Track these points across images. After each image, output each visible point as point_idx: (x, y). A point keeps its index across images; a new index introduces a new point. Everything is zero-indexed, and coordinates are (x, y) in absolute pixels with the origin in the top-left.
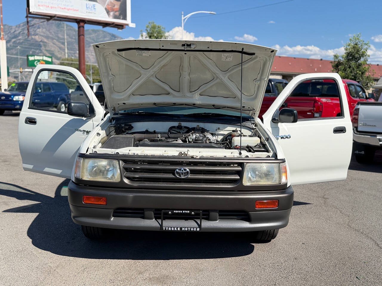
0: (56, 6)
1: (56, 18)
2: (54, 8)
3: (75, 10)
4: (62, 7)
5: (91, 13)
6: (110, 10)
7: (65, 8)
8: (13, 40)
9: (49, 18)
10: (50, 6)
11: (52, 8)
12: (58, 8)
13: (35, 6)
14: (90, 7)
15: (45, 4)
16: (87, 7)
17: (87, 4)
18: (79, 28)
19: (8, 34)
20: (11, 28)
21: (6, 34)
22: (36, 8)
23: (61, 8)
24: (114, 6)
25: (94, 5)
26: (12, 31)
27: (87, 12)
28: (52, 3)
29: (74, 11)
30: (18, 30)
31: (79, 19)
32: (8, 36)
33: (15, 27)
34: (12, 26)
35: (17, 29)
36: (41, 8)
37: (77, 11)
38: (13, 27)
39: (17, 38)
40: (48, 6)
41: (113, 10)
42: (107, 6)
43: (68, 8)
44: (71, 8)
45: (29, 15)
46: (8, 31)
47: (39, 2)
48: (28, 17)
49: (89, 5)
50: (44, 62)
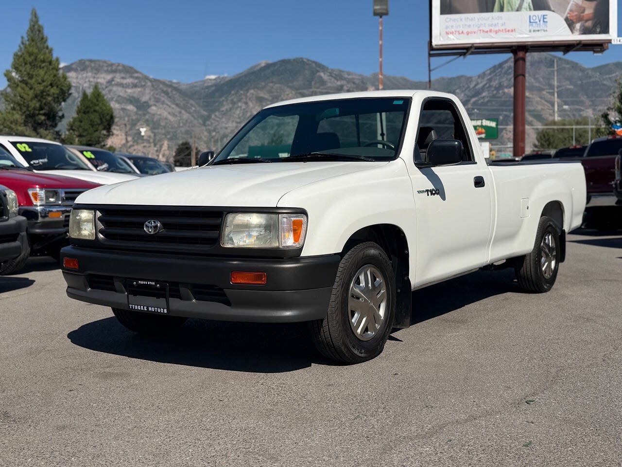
0: (476, 29)
1: (473, 50)
2: (471, 32)
3: (509, 31)
4: (486, 30)
5: (538, 31)
6: (575, 20)
7: (491, 31)
8: (474, 100)
9: (465, 51)
10: (465, 32)
11: (468, 34)
12: (479, 31)
13: (440, 34)
14: (537, 20)
15: (457, 30)
16: (530, 22)
17: (530, 16)
18: (516, 61)
19: (466, 89)
20: (470, 80)
21: (463, 91)
22: (442, 39)
23: (483, 31)
24: (583, 12)
25: (544, 16)
26: (472, 85)
28: (469, 26)
29: (507, 33)
30: (481, 82)
31: (515, 46)
32: (465, 94)
33: (477, 77)
34: (471, 78)
35: (479, 81)
36: (451, 36)
38: (473, 79)
39: (480, 96)
40: (462, 32)
41: (580, 19)
42: (568, 13)
43: (497, 28)
44: (501, 28)
45: (432, 52)
46: (466, 86)
47: (447, 27)
48: (430, 55)
49: (534, 18)
50: (483, 130)
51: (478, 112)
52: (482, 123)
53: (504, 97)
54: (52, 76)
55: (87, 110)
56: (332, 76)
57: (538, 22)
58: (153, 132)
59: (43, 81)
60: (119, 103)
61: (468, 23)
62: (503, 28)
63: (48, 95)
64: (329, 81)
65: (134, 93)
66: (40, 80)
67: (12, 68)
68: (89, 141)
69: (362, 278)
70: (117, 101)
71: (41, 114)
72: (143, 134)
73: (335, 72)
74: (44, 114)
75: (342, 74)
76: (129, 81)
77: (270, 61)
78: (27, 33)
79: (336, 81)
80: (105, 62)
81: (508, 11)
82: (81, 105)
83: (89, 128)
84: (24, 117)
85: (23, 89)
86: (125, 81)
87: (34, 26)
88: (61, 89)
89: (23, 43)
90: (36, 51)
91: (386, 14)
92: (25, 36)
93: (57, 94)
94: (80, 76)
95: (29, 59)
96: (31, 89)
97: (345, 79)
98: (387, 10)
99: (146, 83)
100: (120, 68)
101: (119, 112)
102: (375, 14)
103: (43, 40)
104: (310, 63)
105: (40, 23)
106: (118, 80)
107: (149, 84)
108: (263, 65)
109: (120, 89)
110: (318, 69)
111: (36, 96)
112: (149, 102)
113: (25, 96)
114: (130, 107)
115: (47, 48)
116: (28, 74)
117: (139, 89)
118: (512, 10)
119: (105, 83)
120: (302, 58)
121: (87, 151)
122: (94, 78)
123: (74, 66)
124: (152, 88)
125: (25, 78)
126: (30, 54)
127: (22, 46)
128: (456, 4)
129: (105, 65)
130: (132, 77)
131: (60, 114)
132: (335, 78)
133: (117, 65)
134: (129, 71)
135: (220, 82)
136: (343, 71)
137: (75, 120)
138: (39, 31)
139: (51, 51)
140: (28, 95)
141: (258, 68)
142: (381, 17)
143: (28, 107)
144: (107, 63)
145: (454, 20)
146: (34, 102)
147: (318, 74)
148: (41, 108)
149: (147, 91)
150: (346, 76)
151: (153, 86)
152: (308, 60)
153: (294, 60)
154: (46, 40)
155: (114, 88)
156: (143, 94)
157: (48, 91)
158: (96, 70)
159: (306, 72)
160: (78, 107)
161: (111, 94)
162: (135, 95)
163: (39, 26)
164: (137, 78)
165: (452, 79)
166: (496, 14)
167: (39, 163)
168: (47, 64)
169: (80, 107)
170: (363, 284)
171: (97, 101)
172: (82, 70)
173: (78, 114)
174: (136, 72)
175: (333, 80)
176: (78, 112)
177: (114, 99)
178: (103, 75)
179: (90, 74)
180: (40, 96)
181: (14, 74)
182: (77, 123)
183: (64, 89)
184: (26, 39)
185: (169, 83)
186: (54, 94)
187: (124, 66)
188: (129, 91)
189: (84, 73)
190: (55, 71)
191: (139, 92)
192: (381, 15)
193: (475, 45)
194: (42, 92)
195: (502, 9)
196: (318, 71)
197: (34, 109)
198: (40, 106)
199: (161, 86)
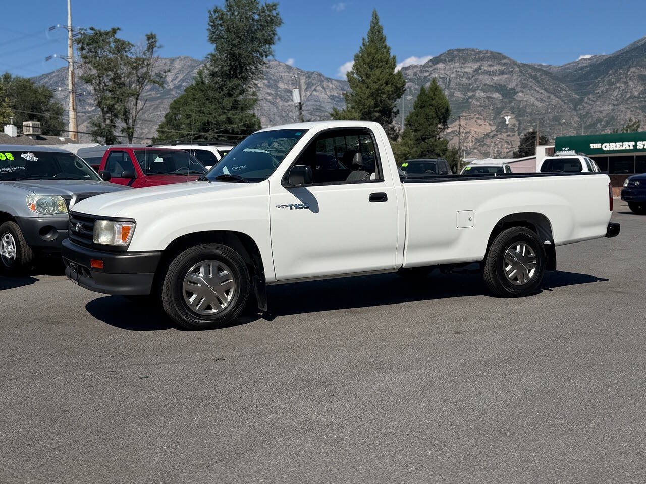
54: (388, 74)
55: (423, 105)
58: (517, 120)
59: (379, 80)
60: (484, 92)
63: (384, 93)
65: (501, 79)
66: (376, 80)
67: (353, 69)
68: (424, 134)
70: (483, 90)
71: (376, 112)
72: (507, 122)
74: (379, 112)
76: (496, 68)
78: (368, 34)
80: (473, 50)
82: (418, 100)
83: (425, 122)
84: (360, 115)
85: (361, 88)
86: (492, 69)
87: (374, 27)
88: (396, 87)
89: (364, 45)
90: (374, 51)
92: (366, 37)
93: (392, 91)
94: (448, 67)
95: (368, 60)
96: (367, 88)
99: (514, 68)
100: (488, 55)
101: (484, 101)
103: (382, 40)
105: (380, 24)
106: (485, 68)
107: (517, 69)
109: (486, 77)
111: (372, 94)
112: (516, 88)
113: (363, 95)
114: (496, 95)
115: (385, 47)
116: (367, 74)
117: (506, 76)
119: (472, 72)
122: (461, 67)
123: (441, 57)
124: (520, 74)
125: (364, 78)
126: (369, 55)
127: (363, 47)
129: (473, 53)
130: (499, 64)
131: (395, 110)
133: (484, 52)
134: (496, 57)
135: (596, 61)
137: (412, 114)
138: (379, 32)
139: (388, 52)
140: (365, 94)
143: (364, 105)
144: (474, 51)
146: (370, 100)
148: (376, 106)
149: (515, 77)
151: (521, 71)
154: (385, 40)
155: (481, 77)
156: (510, 80)
157: (383, 89)
158: (464, 59)
160: (415, 102)
161: (477, 83)
162: (502, 83)
163: (379, 26)
164: (505, 64)
168: (384, 63)
169: (417, 103)
171: (434, 95)
172: (449, 61)
173: (415, 109)
174: (505, 58)
176: (416, 107)
177: (480, 88)
178: (470, 65)
179: (457, 64)
180: (375, 94)
181: (355, 76)
182: (415, 118)
183: (399, 86)
184: (367, 40)
185: (539, 67)
186: (388, 91)
187: (491, 53)
188: (495, 78)
189: (452, 64)
190: (391, 70)
191: (506, 78)
194: (378, 90)
197: (370, 107)
198: (375, 104)
199: (530, 71)
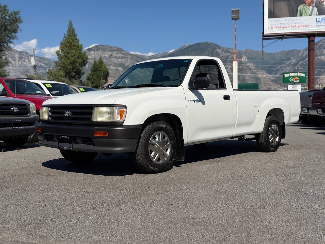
0: (287, 26)
1: (285, 36)
2: (285, 27)
3: (305, 26)
4: (293, 26)
5: (321, 26)
7: (295, 26)
8: (301, 62)
9: (282, 37)
10: (281, 27)
11: (283, 28)
12: (289, 27)
13: (268, 28)
14: (321, 20)
15: (277, 26)
16: (317, 21)
17: (317, 18)
18: (309, 42)
19: (296, 57)
20: (299, 52)
21: (295, 58)
22: (269, 31)
23: (291, 26)
25: (324, 18)
26: (300, 55)
27: (317, 26)
28: (284, 24)
29: (304, 27)
30: (305, 53)
31: (309, 34)
32: (296, 60)
33: (303, 50)
34: (300, 50)
35: (304, 52)
36: (274, 29)
37: (307, 26)
38: (301, 51)
39: (304, 61)
40: (280, 27)
43: (299, 25)
44: (301, 25)
45: (264, 38)
46: (297, 55)
47: (272, 25)
48: (263, 39)
49: (319, 19)
50: (298, 78)
51: (302, 69)
52: (297, 74)
53: (318, 61)
54: (79, 53)
55: (95, 70)
56: (223, 51)
57: (321, 22)
58: (131, 81)
59: (74, 56)
60: (114, 67)
61: (283, 22)
62: (302, 24)
63: (77, 63)
64: (221, 53)
65: (122, 61)
66: (73, 55)
67: (60, 49)
68: (96, 85)
69: (157, 137)
70: (114, 66)
71: (73, 72)
72: (126, 82)
73: (225, 49)
74: (75, 72)
75: (229, 49)
76: (120, 55)
77: (191, 44)
78: (67, 32)
79: (225, 54)
80: (108, 46)
81: (305, 16)
82: (93, 67)
83: (97, 79)
84: (65, 73)
85: (65, 59)
86: (117, 56)
87: (70, 28)
88: (83, 60)
89: (65, 37)
90: (71, 41)
91: (238, 19)
92: (66, 33)
93: (81, 62)
94: (96, 53)
95: (68, 45)
96: (68, 59)
97: (230, 52)
98: (239, 17)
99: (128, 56)
100: (116, 49)
101: (115, 71)
102: (233, 19)
103: (75, 35)
104: (212, 44)
105: (73, 27)
106: (114, 55)
107: (130, 56)
108: (187, 46)
109: (115, 59)
110: (216, 47)
111: (71, 63)
112: (129, 65)
113: (66, 63)
114: (120, 69)
115: (77, 39)
116: (67, 52)
117: (125, 59)
118: (307, 16)
119: (108, 57)
120: (208, 42)
121: (81, 88)
122: (103, 54)
123: (93, 48)
124: (131, 59)
125: (66, 54)
126: (68, 42)
127: (64, 38)
128: (277, 13)
129: (108, 47)
130: (121, 53)
131: (82, 72)
132: (225, 52)
133: (114, 47)
134: (119, 50)
135: (165, 55)
136: (229, 48)
137: (90, 74)
138: (73, 31)
139: (78, 41)
140: (67, 62)
141: (185, 47)
142: (236, 20)
143: (67, 68)
144: (109, 47)
145: (276, 21)
146: (70, 66)
147: (216, 50)
148: (73, 69)
149: (129, 60)
150: (231, 51)
151: (131, 58)
152: (211, 43)
153: (204, 43)
154: (76, 36)
155: (113, 59)
156: (126, 62)
157: (77, 60)
158: (104, 50)
159: (210, 49)
160: (91, 68)
161: (111, 62)
162: (123, 63)
163: (73, 29)
164: (124, 54)
165: (289, 51)
166: (298, 18)
167: (55, 93)
168: (76, 47)
169: (92, 68)
170: (157, 140)
171: (101, 65)
172: (97, 50)
173: (91, 72)
174: (124, 51)
175: (224, 53)
176: (92, 71)
177: (112, 65)
178: (107, 53)
179: (101, 52)
180: (73, 63)
181: (60, 52)
182: (91, 76)
183: (85, 59)
184: (67, 35)
185: (140, 56)
186: (79, 62)
187: (117, 48)
188: (119, 60)
189: (98, 52)
190: (80, 51)
191: (125, 61)
192: (235, 20)
193: (287, 34)
194: (74, 61)
195: (301, 15)
196: (216, 49)
197: (70, 69)
198: (73, 68)
199: (135, 58)
